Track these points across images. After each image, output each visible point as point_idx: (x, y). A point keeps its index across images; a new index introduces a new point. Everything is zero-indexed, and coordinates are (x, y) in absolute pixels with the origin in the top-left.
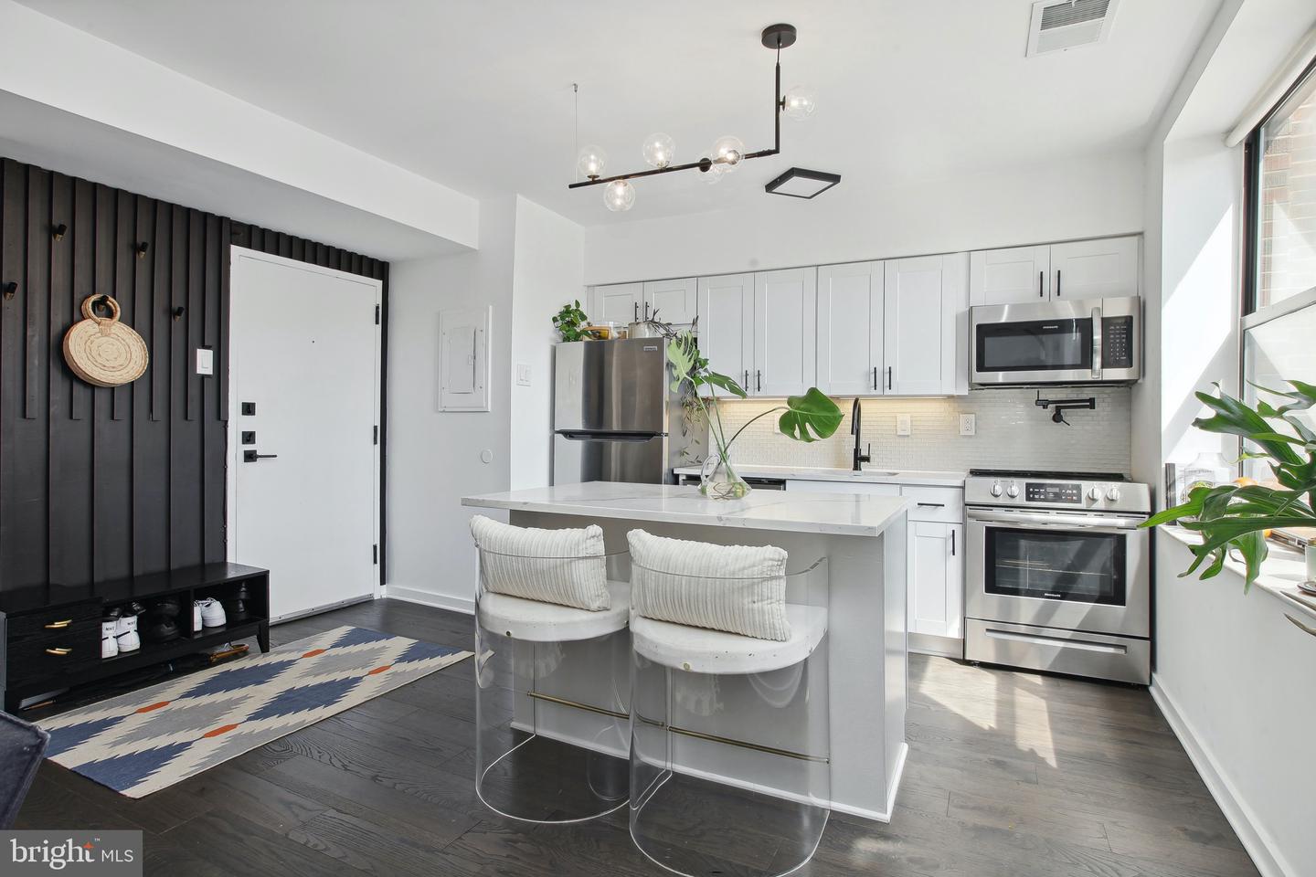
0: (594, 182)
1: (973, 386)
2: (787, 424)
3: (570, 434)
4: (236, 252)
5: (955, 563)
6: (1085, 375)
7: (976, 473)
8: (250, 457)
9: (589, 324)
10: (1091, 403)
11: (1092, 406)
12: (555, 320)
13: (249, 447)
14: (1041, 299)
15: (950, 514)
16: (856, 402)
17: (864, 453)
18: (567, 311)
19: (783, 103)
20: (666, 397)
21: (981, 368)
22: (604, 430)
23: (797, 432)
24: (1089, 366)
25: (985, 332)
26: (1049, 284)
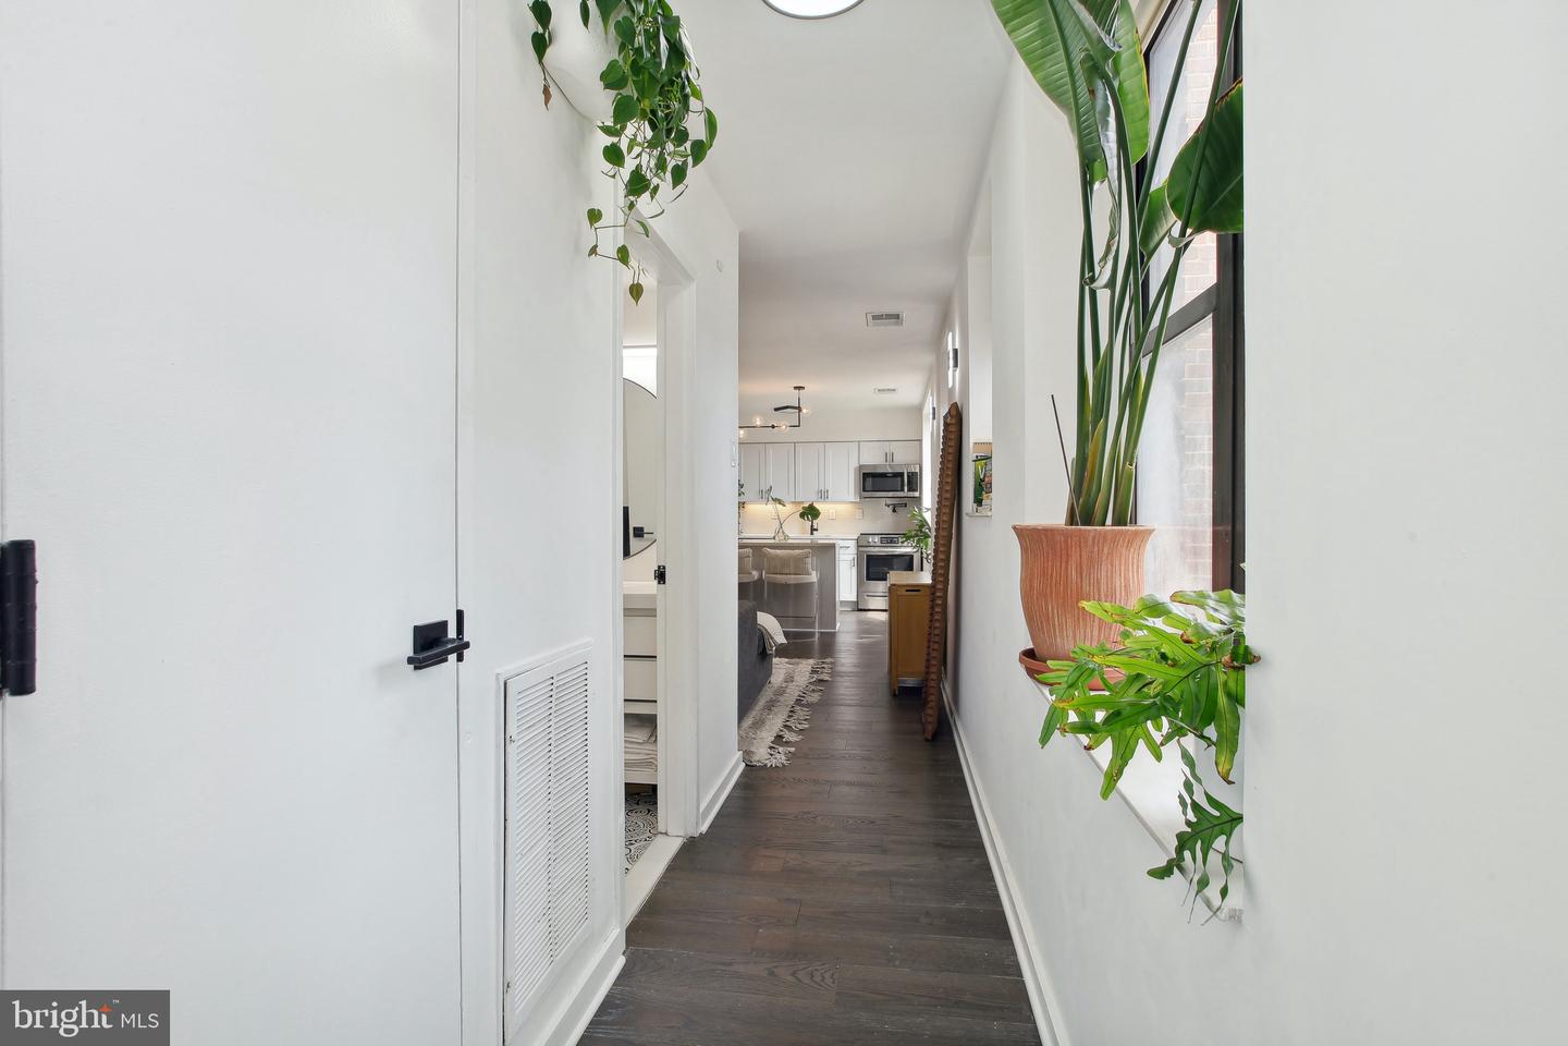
1: (862, 498)
2: (802, 516)
5: (854, 570)
6: (901, 494)
7: (862, 534)
11: (905, 507)
14: (886, 464)
15: (853, 550)
17: (815, 527)
21: (864, 490)
23: (805, 519)
24: (903, 490)
25: (866, 476)
26: (889, 456)
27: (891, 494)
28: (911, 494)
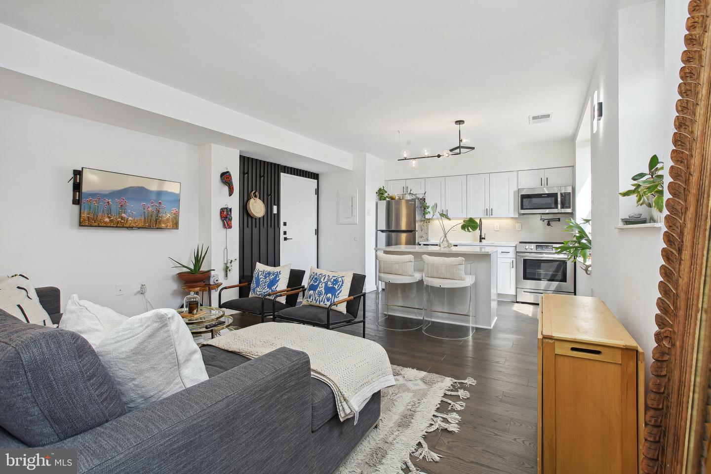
0: (405, 159)
1: (520, 214)
2: (463, 227)
3: (382, 231)
4: (282, 175)
5: (513, 270)
6: (555, 211)
7: (521, 243)
8: (285, 239)
9: (388, 194)
10: (559, 220)
11: (559, 221)
12: (377, 193)
13: (285, 236)
14: (541, 187)
15: (512, 255)
16: (481, 219)
17: (483, 236)
18: (380, 190)
19: (461, 141)
20: (417, 219)
21: (522, 208)
22: (399, 229)
23: (466, 229)
24: (557, 208)
25: (524, 197)
26: (544, 182)
27: (547, 211)
28: (563, 211)
